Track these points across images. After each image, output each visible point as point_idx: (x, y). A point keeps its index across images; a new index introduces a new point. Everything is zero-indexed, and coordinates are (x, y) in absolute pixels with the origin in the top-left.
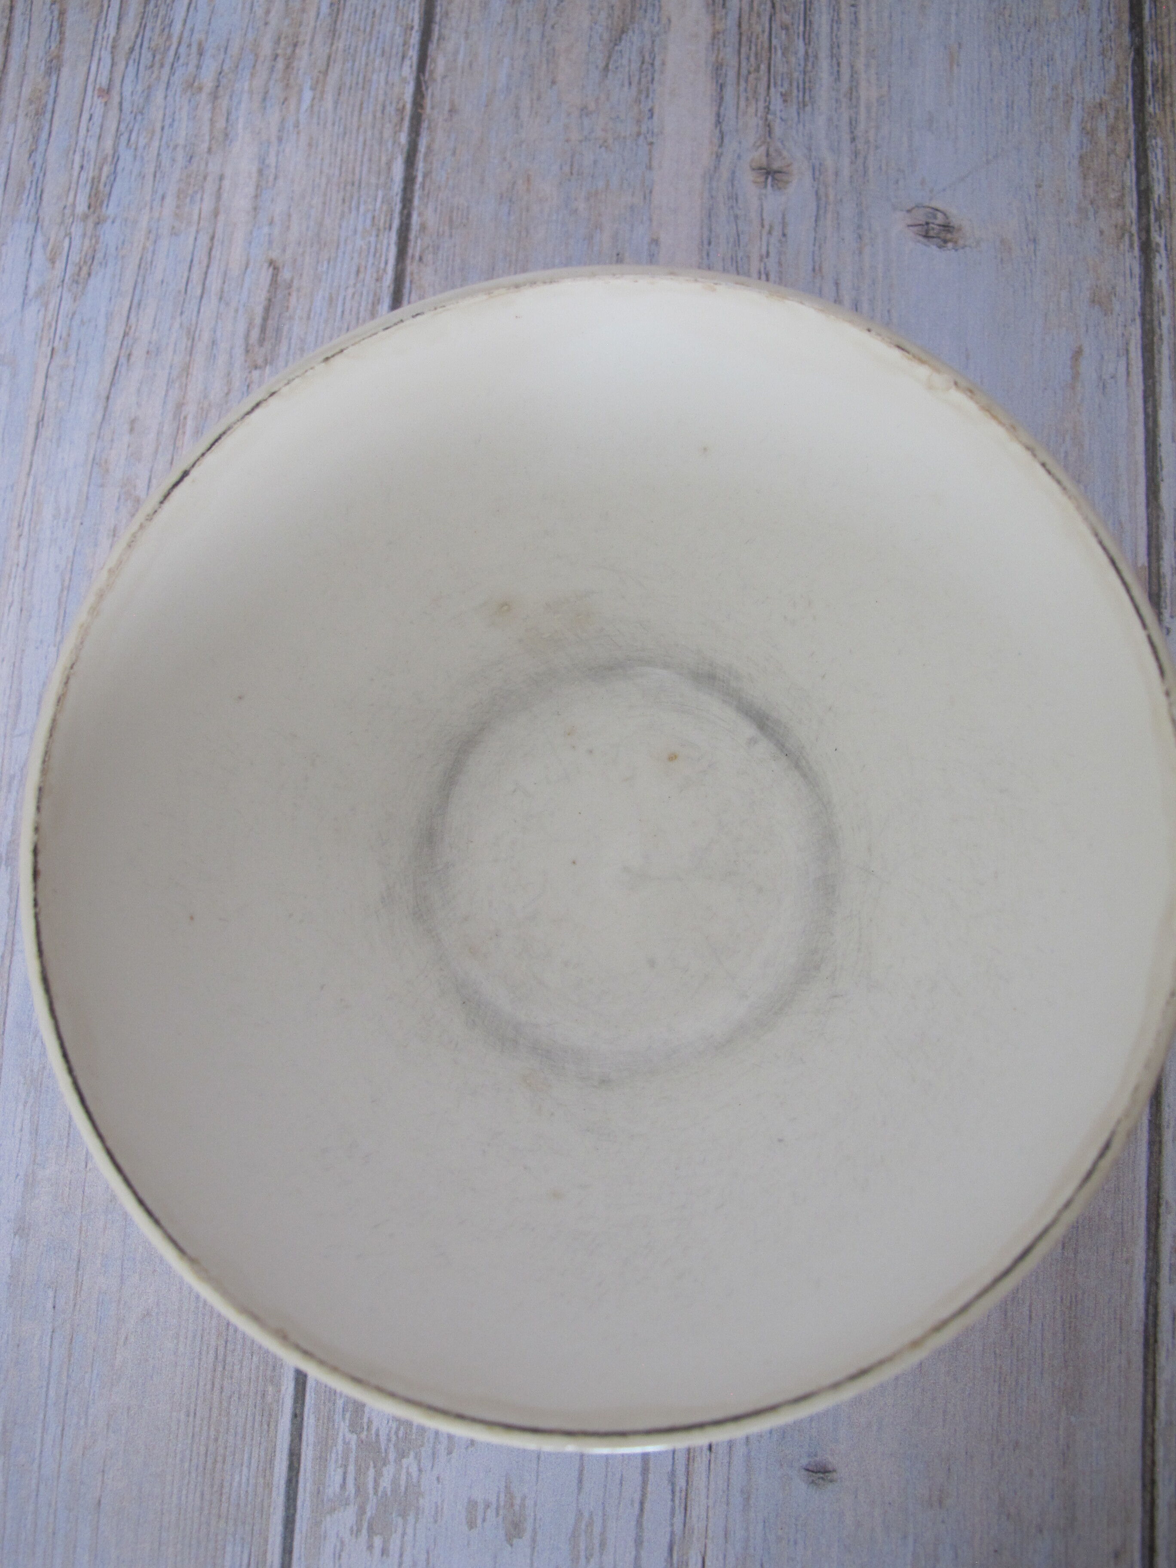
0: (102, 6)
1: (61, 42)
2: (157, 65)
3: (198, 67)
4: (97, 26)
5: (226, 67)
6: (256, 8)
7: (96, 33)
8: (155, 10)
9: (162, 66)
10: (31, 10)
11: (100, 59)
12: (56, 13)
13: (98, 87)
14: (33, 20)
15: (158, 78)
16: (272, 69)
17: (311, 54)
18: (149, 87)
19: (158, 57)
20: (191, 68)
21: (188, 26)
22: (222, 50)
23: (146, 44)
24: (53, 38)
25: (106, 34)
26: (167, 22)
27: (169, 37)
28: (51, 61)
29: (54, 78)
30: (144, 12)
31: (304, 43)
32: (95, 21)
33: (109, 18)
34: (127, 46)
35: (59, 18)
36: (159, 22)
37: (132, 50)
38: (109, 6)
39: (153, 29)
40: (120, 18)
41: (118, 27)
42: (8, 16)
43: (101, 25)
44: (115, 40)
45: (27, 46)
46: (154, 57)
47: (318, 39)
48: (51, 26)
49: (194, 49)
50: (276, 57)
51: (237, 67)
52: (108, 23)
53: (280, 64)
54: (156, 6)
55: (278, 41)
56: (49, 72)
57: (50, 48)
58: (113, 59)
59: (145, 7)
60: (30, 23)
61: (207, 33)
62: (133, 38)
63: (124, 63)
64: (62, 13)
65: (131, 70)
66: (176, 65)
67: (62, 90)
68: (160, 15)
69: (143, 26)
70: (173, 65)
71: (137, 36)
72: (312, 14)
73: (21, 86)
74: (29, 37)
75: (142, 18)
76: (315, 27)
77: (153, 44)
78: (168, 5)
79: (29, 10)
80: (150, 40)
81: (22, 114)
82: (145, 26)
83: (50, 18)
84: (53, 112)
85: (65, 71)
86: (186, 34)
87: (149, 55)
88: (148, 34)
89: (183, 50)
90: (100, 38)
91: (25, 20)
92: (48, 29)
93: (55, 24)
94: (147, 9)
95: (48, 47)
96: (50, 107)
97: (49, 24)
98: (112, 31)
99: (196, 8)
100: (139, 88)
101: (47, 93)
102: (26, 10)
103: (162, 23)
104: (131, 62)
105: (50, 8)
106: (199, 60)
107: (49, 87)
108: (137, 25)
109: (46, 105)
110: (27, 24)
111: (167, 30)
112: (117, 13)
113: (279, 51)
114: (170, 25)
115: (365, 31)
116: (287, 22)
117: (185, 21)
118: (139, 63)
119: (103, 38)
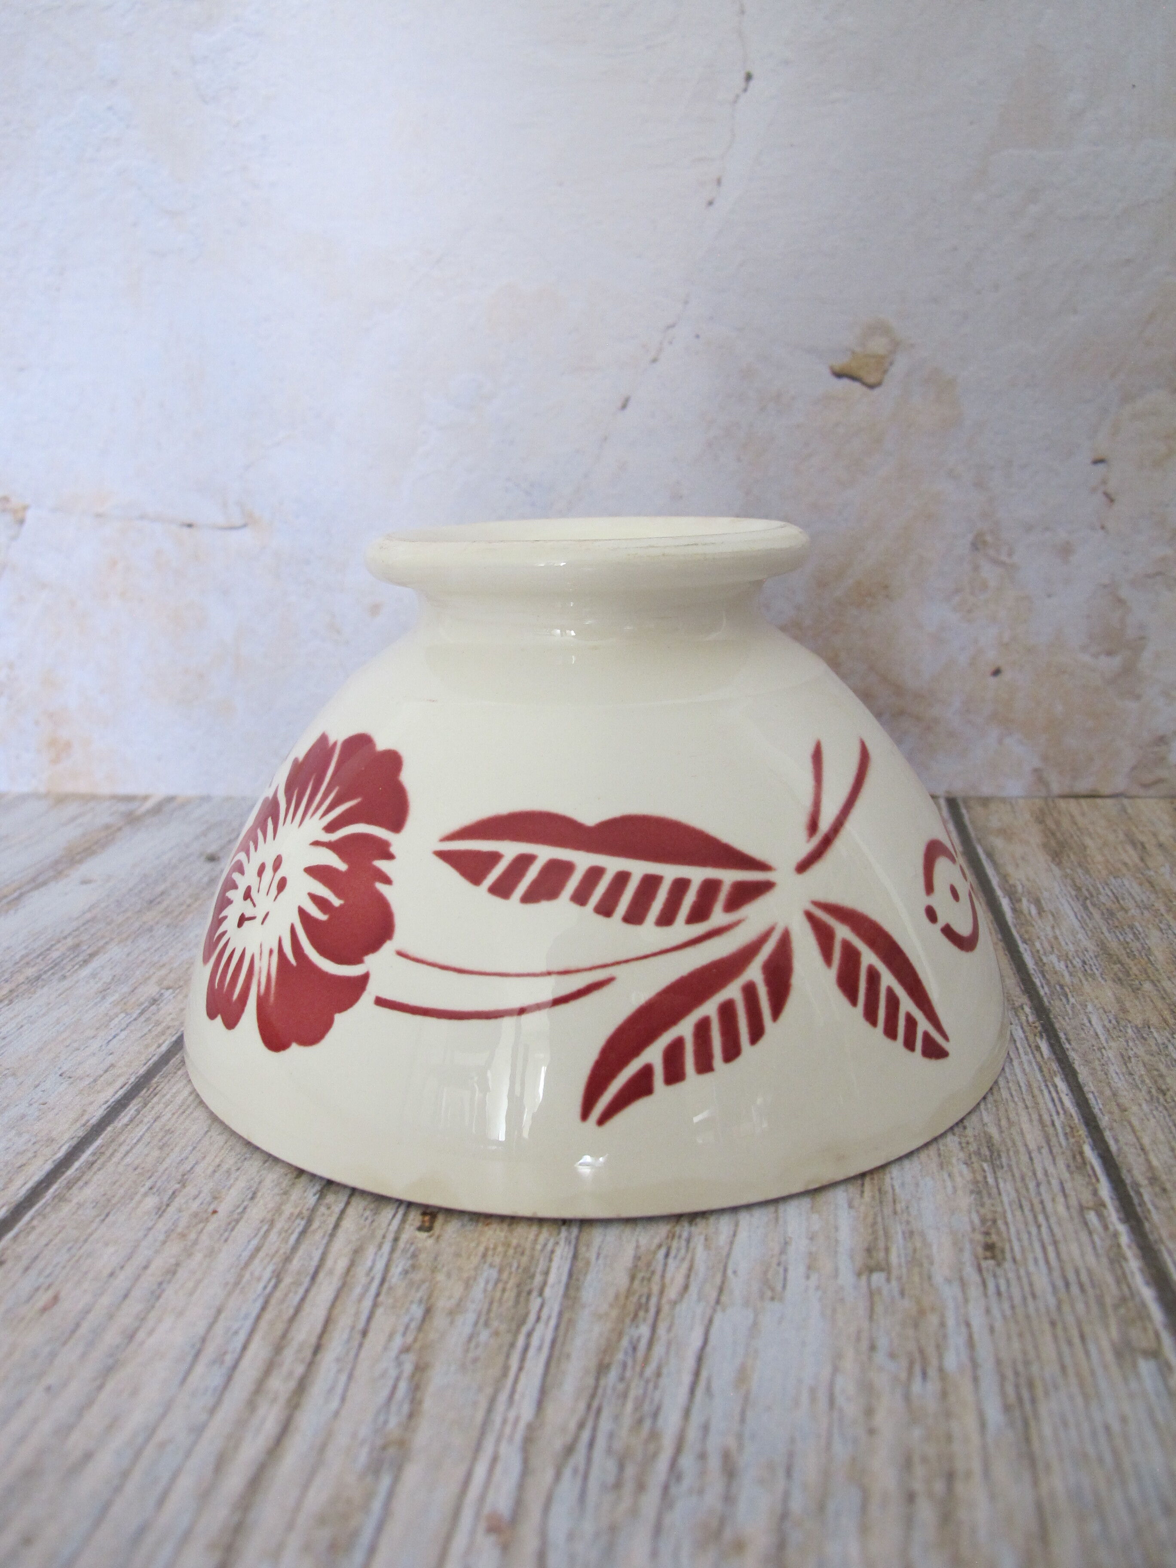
0: (506, 1369)
1: (411, 1416)
2: (629, 1486)
3: (729, 1499)
4: (492, 1401)
5: (797, 1505)
6: (840, 1400)
7: (490, 1410)
8: (621, 1387)
9: (641, 1487)
10: (357, 1355)
11: (495, 1459)
12: (408, 1368)
13: (487, 1510)
14: (357, 1373)
15: (634, 1512)
16: (909, 1522)
17: (992, 1497)
18: (613, 1529)
19: (630, 1471)
20: (712, 1497)
21: (696, 1419)
22: (781, 1473)
23: (601, 1443)
24: (394, 1408)
25: (512, 1415)
26: (647, 1408)
27: (654, 1436)
28: (384, 1448)
29: (386, 1481)
30: (596, 1387)
31: (968, 1475)
32: (489, 1390)
33: (520, 1388)
34: (558, 1444)
35: (413, 1376)
36: (629, 1406)
37: (569, 1450)
38: (521, 1369)
39: (617, 1418)
40: (543, 1392)
41: (540, 1405)
42: (308, 1359)
43: (503, 1397)
44: (531, 1428)
45: (336, 1414)
46: (621, 1467)
47: (1001, 1470)
48: (395, 1388)
49: (714, 1463)
50: (911, 1498)
51: (821, 1508)
52: (517, 1397)
53: (926, 1513)
54: (622, 1379)
55: (907, 1464)
56: (375, 1468)
57: (386, 1422)
58: (526, 1461)
59: (597, 1379)
60: (350, 1377)
61: (740, 1436)
62: (572, 1425)
63: (549, 1475)
64: (421, 1368)
65: (568, 1488)
66: (673, 1490)
67: (402, 1508)
68: (632, 1394)
69: (592, 1410)
70: (666, 1488)
71: (581, 1426)
72: (970, 1421)
73: (306, 1487)
74: (343, 1399)
75: (593, 1396)
76: (984, 1447)
77: (618, 1445)
78: (647, 1381)
79: (352, 1353)
80: (611, 1436)
81: (294, 1542)
82: (599, 1411)
83: (393, 1373)
84: (372, 1550)
85: (413, 1473)
86: (693, 1434)
87: (611, 1466)
88: (605, 1424)
89: (687, 1462)
90: (497, 1419)
91: (340, 1371)
92: (385, 1393)
93: (403, 1386)
94: (602, 1383)
95: (382, 1418)
96: (365, 1538)
97: (390, 1383)
98: (526, 1410)
99: (708, 1389)
100: (588, 1527)
101: (365, 1507)
102: (347, 1353)
103: (638, 1407)
104: (567, 1473)
105: (397, 1358)
106: (728, 1486)
107: (369, 1496)
108: (582, 1406)
109: (355, 1534)
110: (343, 1378)
111: (647, 1424)
112: (536, 1382)
113: (918, 1486)
114: (655, 1415)
115: (1101, 1460)
116: (917, 1433)
117: (687, 1413)
118: (586, 1478)
119: (504, 1421)
